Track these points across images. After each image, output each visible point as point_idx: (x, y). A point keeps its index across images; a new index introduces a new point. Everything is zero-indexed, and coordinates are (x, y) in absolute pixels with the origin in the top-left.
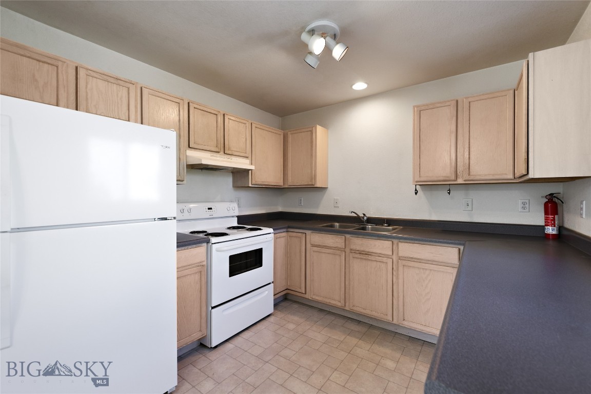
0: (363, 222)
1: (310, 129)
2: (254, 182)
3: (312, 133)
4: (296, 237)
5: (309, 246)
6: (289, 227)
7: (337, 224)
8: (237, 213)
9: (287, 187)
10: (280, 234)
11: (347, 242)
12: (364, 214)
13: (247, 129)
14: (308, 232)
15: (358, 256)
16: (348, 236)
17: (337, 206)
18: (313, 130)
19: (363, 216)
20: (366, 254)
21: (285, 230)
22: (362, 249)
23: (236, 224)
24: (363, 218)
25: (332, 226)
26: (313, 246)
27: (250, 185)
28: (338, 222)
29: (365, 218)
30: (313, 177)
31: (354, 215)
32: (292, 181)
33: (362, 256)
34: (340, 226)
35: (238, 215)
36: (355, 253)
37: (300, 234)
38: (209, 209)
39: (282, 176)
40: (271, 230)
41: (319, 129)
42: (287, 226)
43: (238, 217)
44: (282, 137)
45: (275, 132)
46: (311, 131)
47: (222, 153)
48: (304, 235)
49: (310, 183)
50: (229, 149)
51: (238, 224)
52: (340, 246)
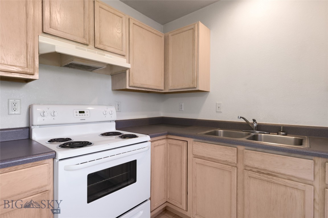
0: (252, 129)
1: (192, 27)
2: (131, 84)
3: (193, 30)
4: (176, 145)
5: (190, 156)
6: (169, 134)
7: (221, 131)
8: (115, 117)
9: (167, 91)
10: (159, 142)
11: (240, 156)
12: (254, 120)
13: (124, 25)
14: (190, 140)
15: (257, 175)
16: (241, 148)
17: (219, 111)
18: (195, 27)
19: (252, 122)
20: (268, 174)
21: (164, 137)
22: (263, 167)
23: (113, 129)
24: (253, 124)
25: (215, 134)
26: (196, 157)
27: (128, 87)
28: (221, 129)
29: (255, 125)
30: (196, 79)
31: (242, 121)
32: (173, 85)
33: (262, 177)
34: (225, 134)
35: (116, 119)
36: (251, 170)
37: (181, 142)
38: (80, 112)
39: (163, 79)
40: (147, 138)
41: (202, 28)
42: (167, 132)
43: (117, 122)
44: (163, 39)
45: (155, 32)
46: (193, 29)
47: (91, 46)
48: (185, 143)
49: (192, 86)
50: (100, 43)
51: (117, 129)
52: (230, 160)
